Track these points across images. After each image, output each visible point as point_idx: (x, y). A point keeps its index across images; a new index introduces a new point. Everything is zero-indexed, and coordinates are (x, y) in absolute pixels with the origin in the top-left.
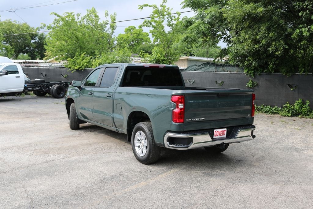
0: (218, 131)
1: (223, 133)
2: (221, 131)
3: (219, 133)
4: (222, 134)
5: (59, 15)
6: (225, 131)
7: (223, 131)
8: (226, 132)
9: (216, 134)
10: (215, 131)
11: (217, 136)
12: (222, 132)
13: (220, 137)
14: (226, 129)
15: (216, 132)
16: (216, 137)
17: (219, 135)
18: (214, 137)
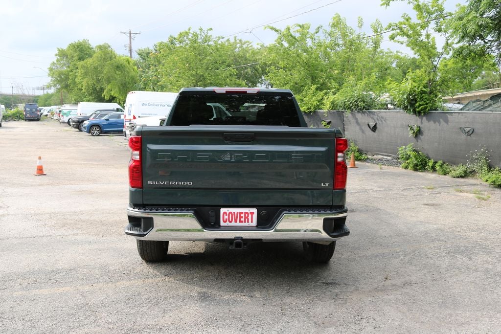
0: (230, 213)
1: (246, 218)
2: (242, 213)
3: (235, 217)
4: (243, 219)
5: (277, 29)
6: (252, 213)
7: (246, 213)
8: (255, 216)
9: (226, 217)
10: (223, 210)
11: (230, 222)
12: (242, 215)
13: (238, 224)
14: (255, 210)
15: (225, 213)
16: (227, 224)
17: (236, 221)
18: (222, 223)
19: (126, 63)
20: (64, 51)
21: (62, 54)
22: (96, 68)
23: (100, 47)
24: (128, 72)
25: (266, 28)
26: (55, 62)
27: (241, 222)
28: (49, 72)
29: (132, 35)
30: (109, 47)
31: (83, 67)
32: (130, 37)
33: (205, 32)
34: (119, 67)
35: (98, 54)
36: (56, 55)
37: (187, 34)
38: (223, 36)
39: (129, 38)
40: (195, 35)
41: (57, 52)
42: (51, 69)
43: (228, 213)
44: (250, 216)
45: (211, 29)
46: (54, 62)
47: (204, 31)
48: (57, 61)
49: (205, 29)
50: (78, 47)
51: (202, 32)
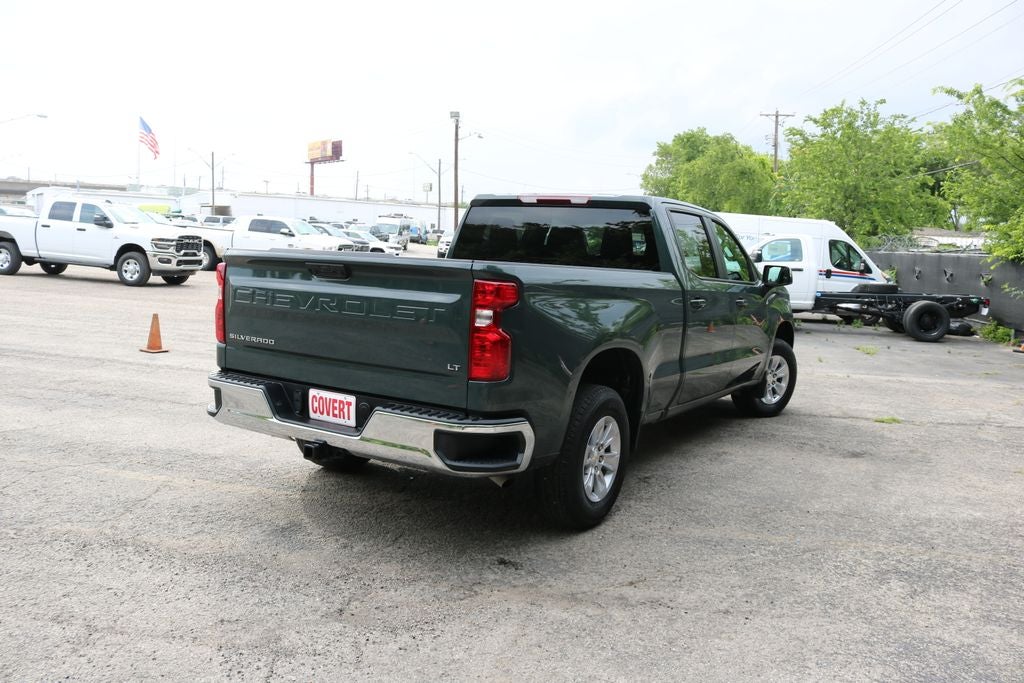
0: (321, 398)
1: (341, 410)
2: (335, 401)
3: (328, 408)
4: (336, 412)
5: (959, 91)
6: (349, 404)
7: (341, 402)
8: (353, 409)
9: (316, 404)
10: (313, 392)
11: (322, 413)
12: (337, 405)
13: (331, 419)
14: (352, 399)
15: (314, 397)
16: (319, 416)
17: (328, 414)
18: (312, 415)
19: (757, 167)
20: (668, 147)
21: (664, 152)
22: (707, 175)
23: (718, 140)
24: (760, 182)
25: (935, 91)
26: (654, 165)
27: (335, 416)
28: (641, 182)
29: (780, 118)
30: (732, 138)
31: (688, 173)
32: (777, 122)
33: (872, 107)
34: (744, 174)
35: (712, 151)
36: (654, 154)
37: (836, 112)
38: (905, 114)
39: (774, 124)
40: (852, 115)
41: (656, 149)
42: (645, 177)
43: (318, 397)
44: (346, 407)
45: (883, 101)
46: (651, 166)
47: (869, 105)
48: (657, 164)
49: (871, 102)
50: (688, 141)
51: (865, 108)
